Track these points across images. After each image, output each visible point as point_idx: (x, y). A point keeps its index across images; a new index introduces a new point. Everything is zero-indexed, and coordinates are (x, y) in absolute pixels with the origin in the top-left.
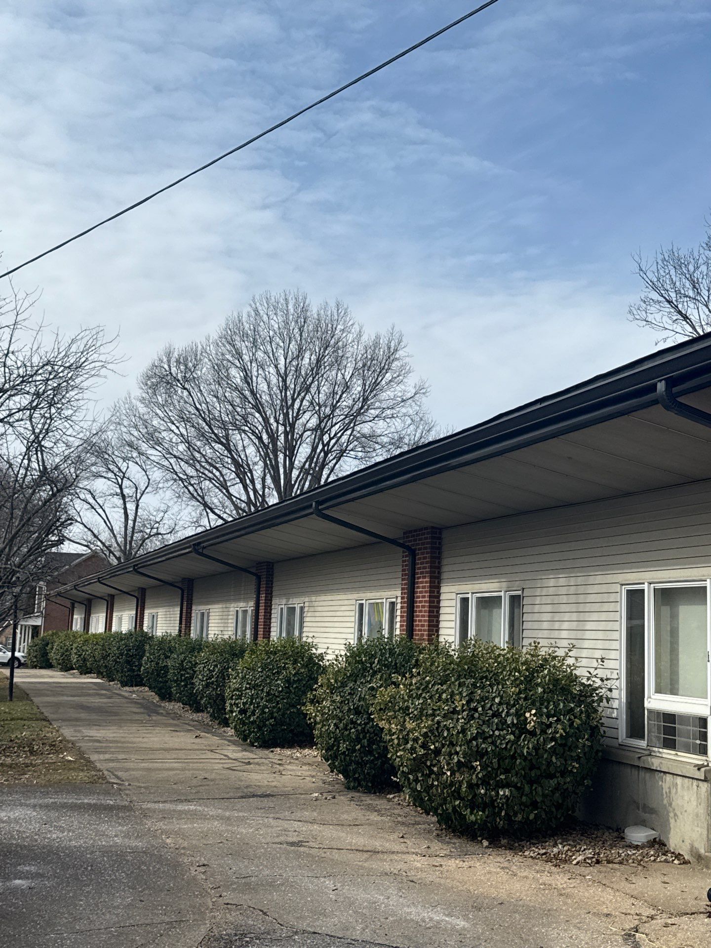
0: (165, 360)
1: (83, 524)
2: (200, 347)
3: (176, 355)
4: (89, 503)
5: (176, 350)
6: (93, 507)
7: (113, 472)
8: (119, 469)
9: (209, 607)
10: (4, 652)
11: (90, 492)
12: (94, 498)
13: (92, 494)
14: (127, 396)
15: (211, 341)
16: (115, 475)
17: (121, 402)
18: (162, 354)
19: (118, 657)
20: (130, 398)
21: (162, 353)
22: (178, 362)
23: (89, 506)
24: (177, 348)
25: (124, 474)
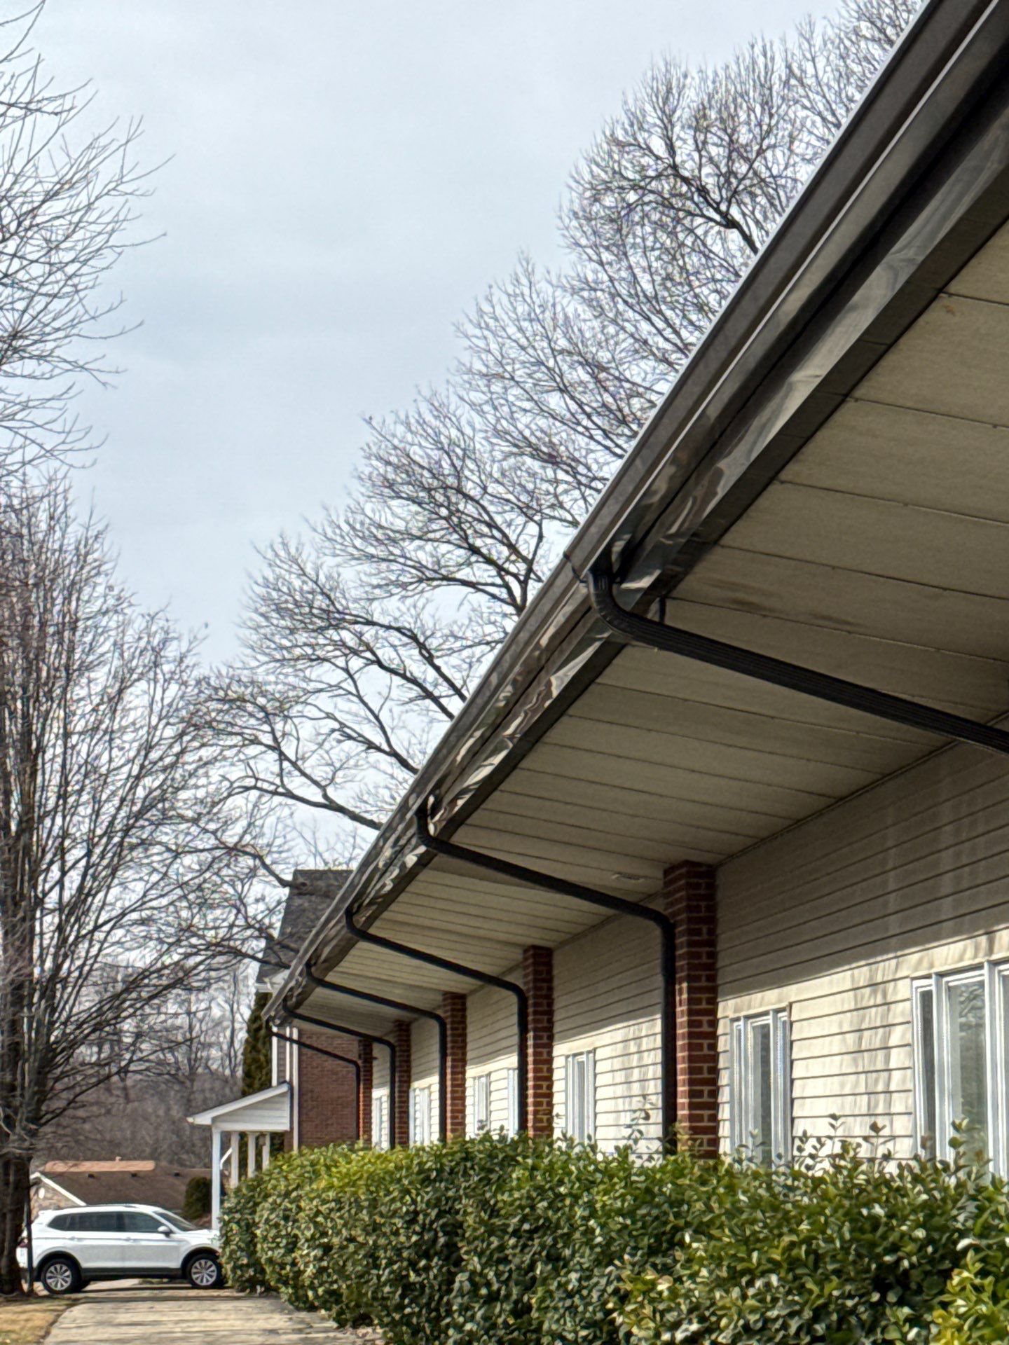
0: (652, 118)
1: (394, 754)
2: (780, 70)
3: (691, 99)
4: (414, 681)
5: (694, 81)
6: (429, 695)
7: (489, 561)
8: (513, 548)
9: (792, 992)
10: (168, 1234)
11: (414, 638)
12: (430, 659)
13: (422, 646)
14: (520, 270)
15: (818, 41)
16: (501, 570)
17: (498, 295)
18: (642, 94)
19: (413, 1264)
20: (529, 275)
21: (639, 96)
22: (699, 124)
23: (416, 691)
24: (694, 73)
25: (529, 563)
